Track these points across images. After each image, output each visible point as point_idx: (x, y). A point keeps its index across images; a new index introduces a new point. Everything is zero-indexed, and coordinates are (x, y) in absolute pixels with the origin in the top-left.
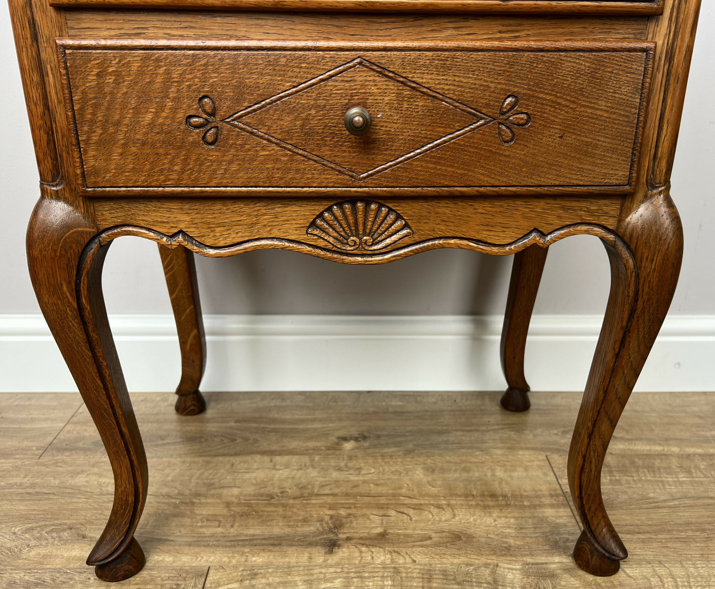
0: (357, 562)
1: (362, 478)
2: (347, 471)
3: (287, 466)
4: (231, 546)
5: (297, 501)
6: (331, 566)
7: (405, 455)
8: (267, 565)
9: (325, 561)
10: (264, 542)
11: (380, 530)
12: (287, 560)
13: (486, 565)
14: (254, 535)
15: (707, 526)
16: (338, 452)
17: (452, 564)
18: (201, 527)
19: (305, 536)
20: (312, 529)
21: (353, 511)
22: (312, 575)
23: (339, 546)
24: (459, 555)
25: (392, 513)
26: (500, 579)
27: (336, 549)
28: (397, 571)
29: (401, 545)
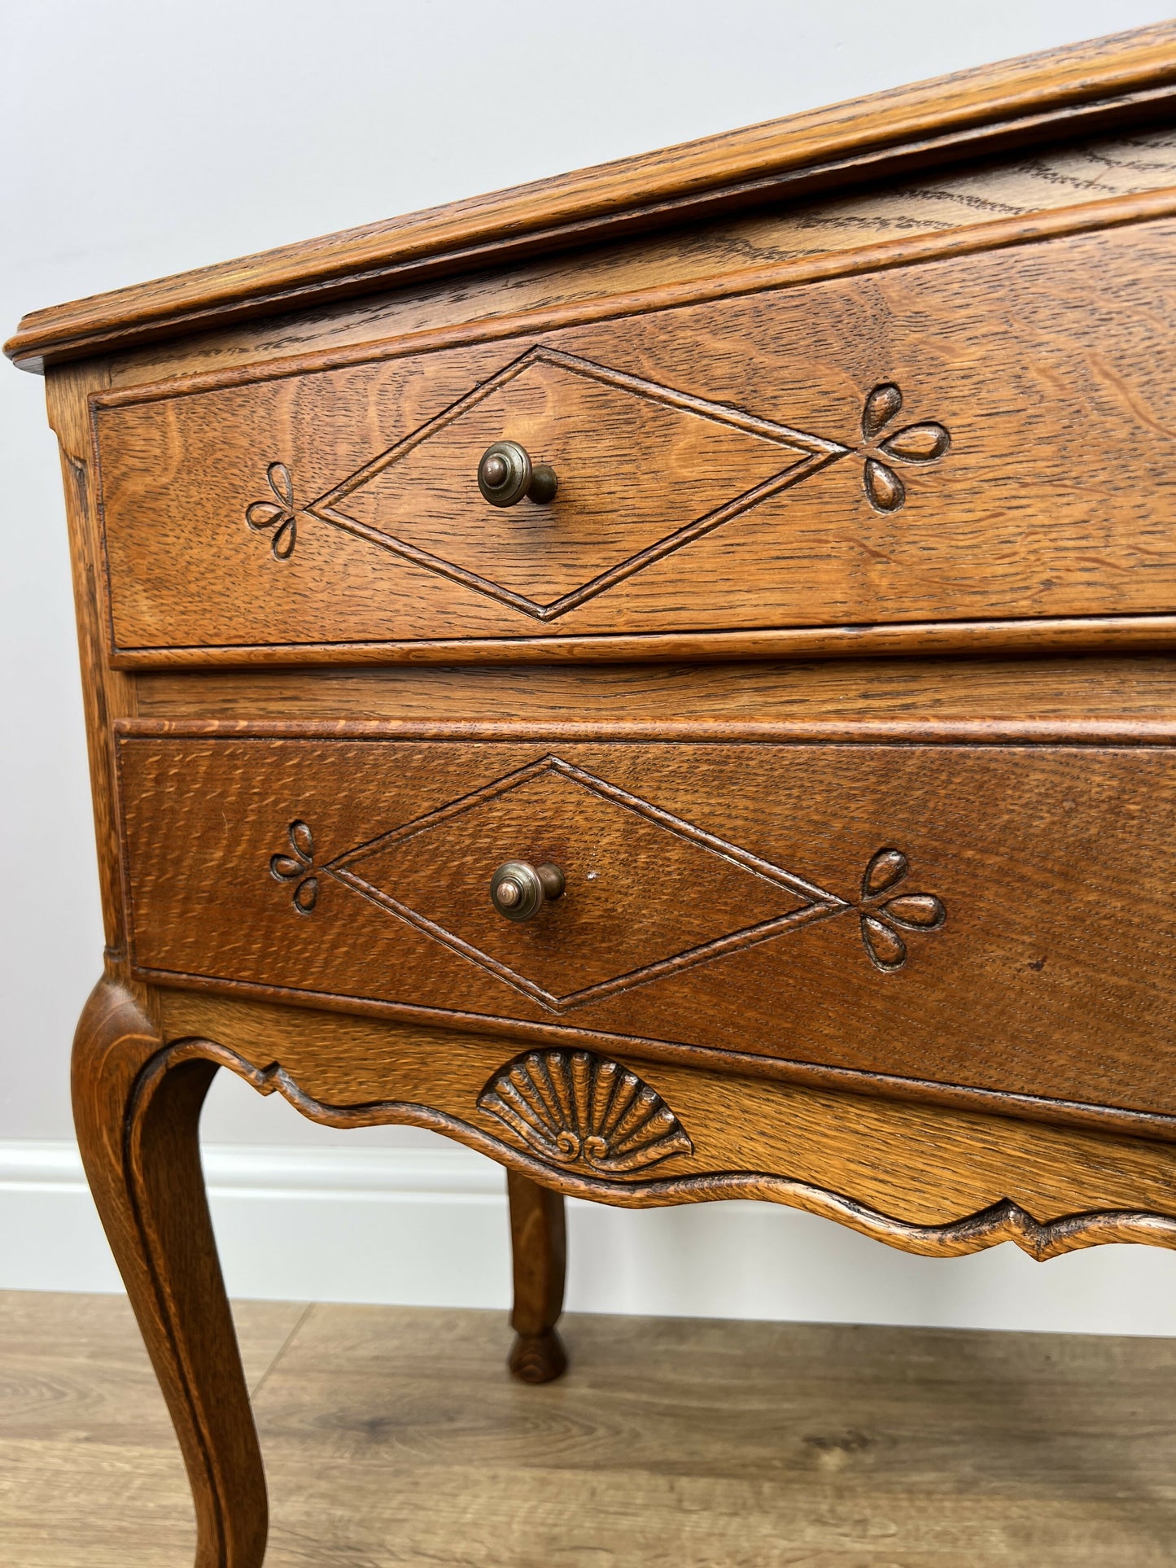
1: (871, 1548)
7: (960, 1491)
16: (810, 1476)
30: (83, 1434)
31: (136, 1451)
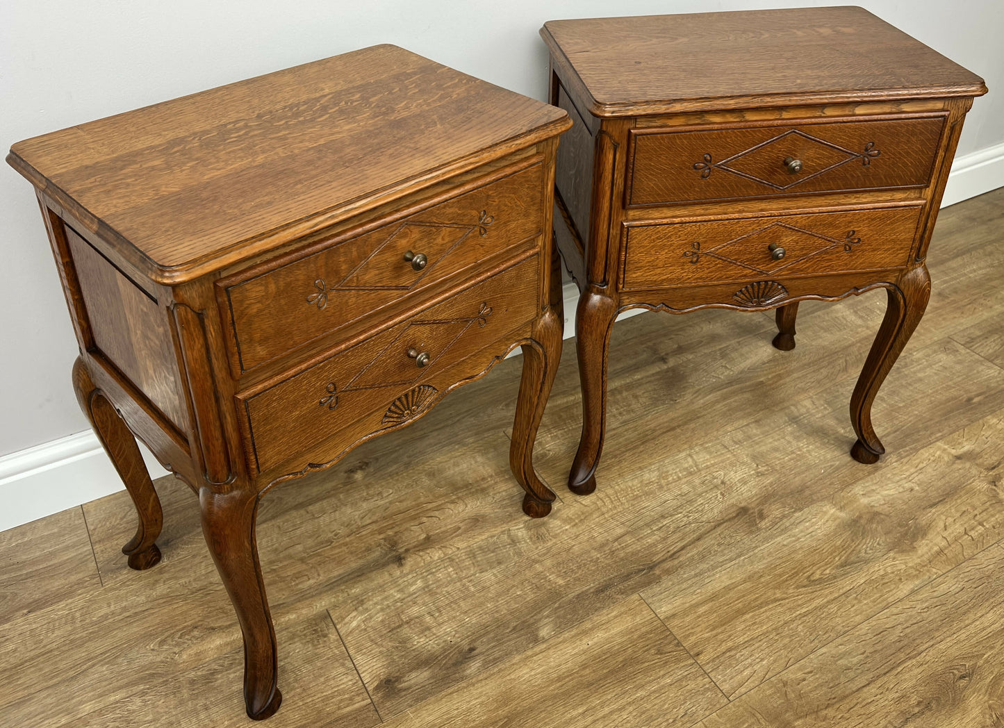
0: (422, 564)
1: (387, 501)
2: (372, 499)
3: (323, 512)
4: (330, 589)
5: (352, 538)
6: (408, 574)
7: (406, 468)
8: (366, 592)
9: (402, 572)
10: (351, 576)
11: (423, 536)
12: (376, 582)
13: (503, 532)
14: (340, 575)
15: (618, 452)
16: (354, 485)
17: (482, 540)
18: (297, 585)
19: (377, 561)
20: (377, 553)
21: (396, 529)
22: (399, 585)
23: (404, 558)
24: (483, 532)
25: (424, 519)
26: (515, 538)
27: (403, 562)
28: (451, 560)
29: (444, 540)
30: (25, 611)
31: (62, 604)
